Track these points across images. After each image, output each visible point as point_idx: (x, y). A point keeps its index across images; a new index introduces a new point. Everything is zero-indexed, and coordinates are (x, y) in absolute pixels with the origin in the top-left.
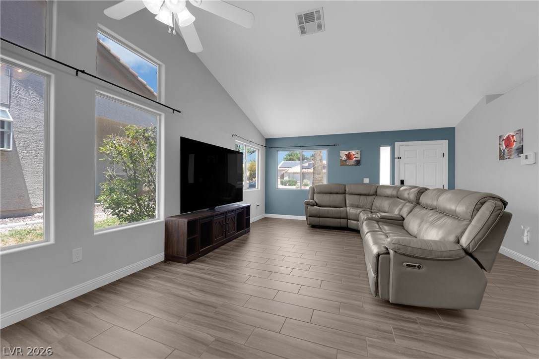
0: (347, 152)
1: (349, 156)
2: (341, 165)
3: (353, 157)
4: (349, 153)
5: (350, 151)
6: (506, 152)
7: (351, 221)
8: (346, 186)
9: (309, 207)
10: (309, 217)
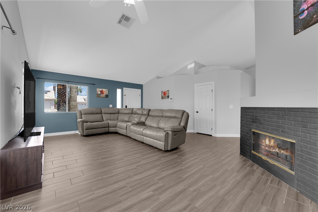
0: (101, 90)
1: (102, 92)
2: (98, 97)
3: (104, 92)
4: (102, 90)
5: (103, 89)
6: (164, 97)
7: (111, 128)
8: (102, 109)
9: (85, 124)
10: (86, 130)
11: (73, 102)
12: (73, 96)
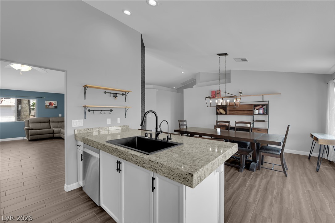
0: (50, 102)
1: (50, 104)
2: (46, 108)
3: (53, 104)
4: (51, 102)
5: (51, 101)
7: (56, 134)
8: (50, 119)
9: (29, 131)
10: (30, 135)
11: (25, 113)
12: (24, 107)
